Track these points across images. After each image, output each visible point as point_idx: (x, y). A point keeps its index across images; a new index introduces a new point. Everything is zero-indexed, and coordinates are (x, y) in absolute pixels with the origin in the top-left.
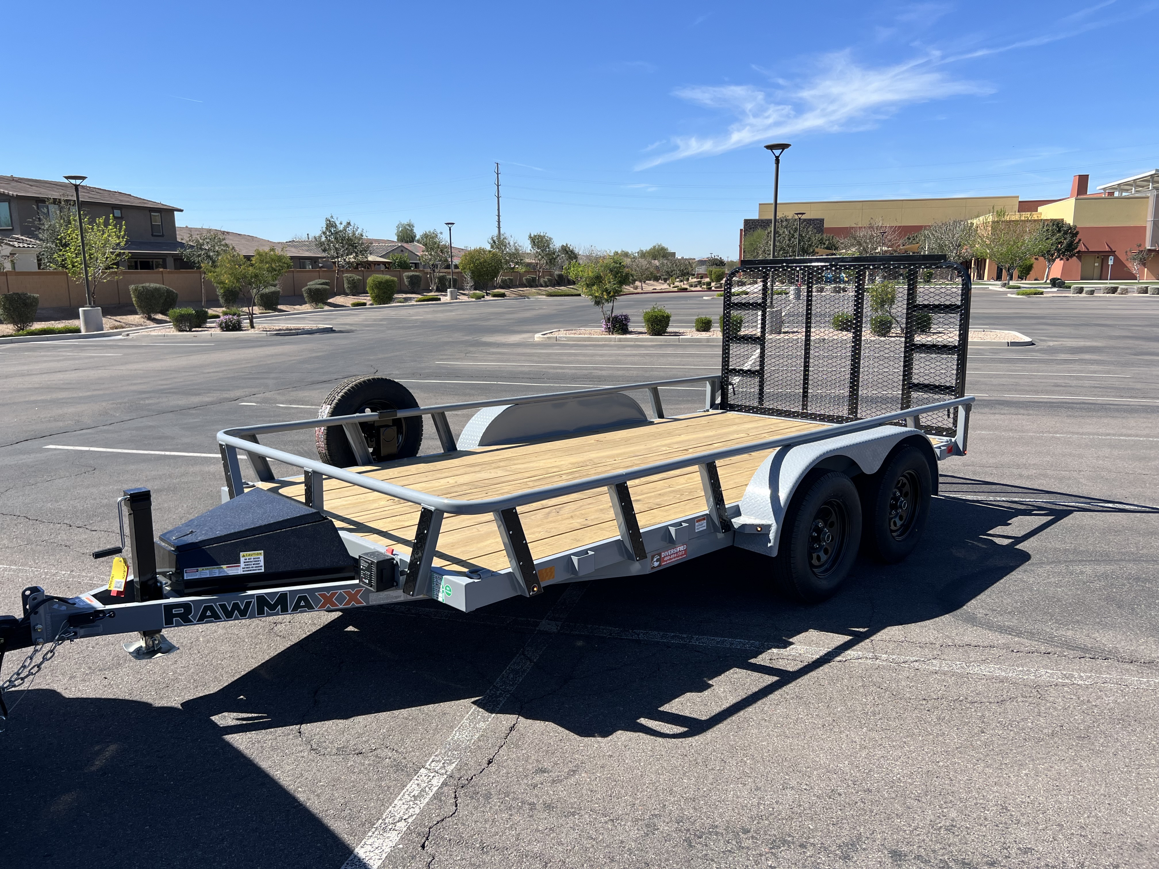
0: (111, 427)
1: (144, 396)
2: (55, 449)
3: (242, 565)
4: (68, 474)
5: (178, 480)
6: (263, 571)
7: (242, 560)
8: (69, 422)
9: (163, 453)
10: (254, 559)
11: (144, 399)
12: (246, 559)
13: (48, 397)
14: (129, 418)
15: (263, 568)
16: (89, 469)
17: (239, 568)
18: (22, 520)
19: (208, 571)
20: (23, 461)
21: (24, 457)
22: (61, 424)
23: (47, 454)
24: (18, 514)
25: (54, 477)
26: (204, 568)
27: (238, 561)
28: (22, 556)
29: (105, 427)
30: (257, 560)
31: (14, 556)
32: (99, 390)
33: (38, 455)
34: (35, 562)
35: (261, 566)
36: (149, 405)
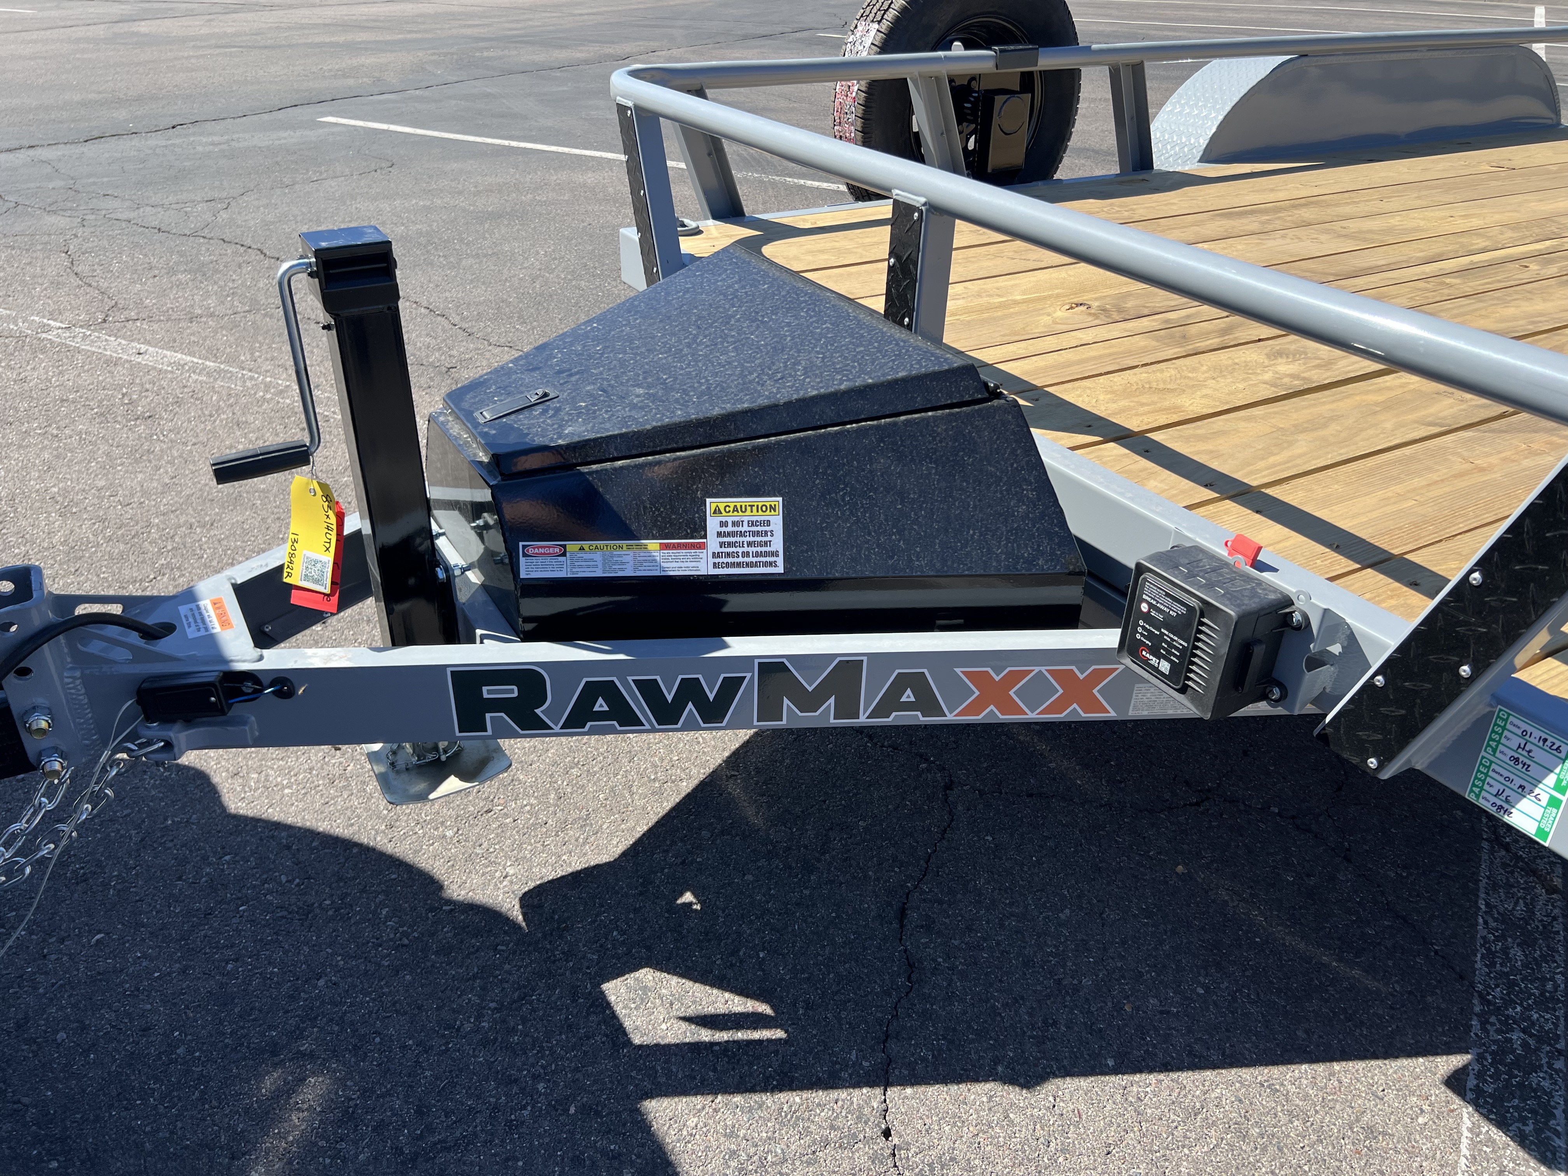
0: (427, 93)
1: (481, 44)
2: (336, 124)
3: (713, 542)
4: (347, 171)
5: (530, 196)
6: (780, 569)
7: (712, 524)
8: (365, 80)
9: (506, 143)
10: (752, 524)
11: (481, 50)
12: (723, 524)
13: (341, 39)
14: (455, 79)
15: (780, 560)
16: (383, 165)
17: (702, 554)
18: (253, 256)
19: (598, 556)
20: (283, 141)
21: (286, 134)
22: (351, 82)
23: (321, 131)
24: (248, 242)
25: (324, 176)
26: (586, 544)
27: (698, 529)
28: (232, 339)
29: (417, 92)
30: (760, 528)
31: (219, 336)
32: (416, 32)
33: (307, 133)
34: (252, 354)
35: (775, 554)
36: (489, 58)
